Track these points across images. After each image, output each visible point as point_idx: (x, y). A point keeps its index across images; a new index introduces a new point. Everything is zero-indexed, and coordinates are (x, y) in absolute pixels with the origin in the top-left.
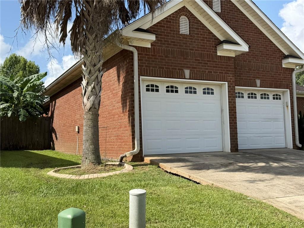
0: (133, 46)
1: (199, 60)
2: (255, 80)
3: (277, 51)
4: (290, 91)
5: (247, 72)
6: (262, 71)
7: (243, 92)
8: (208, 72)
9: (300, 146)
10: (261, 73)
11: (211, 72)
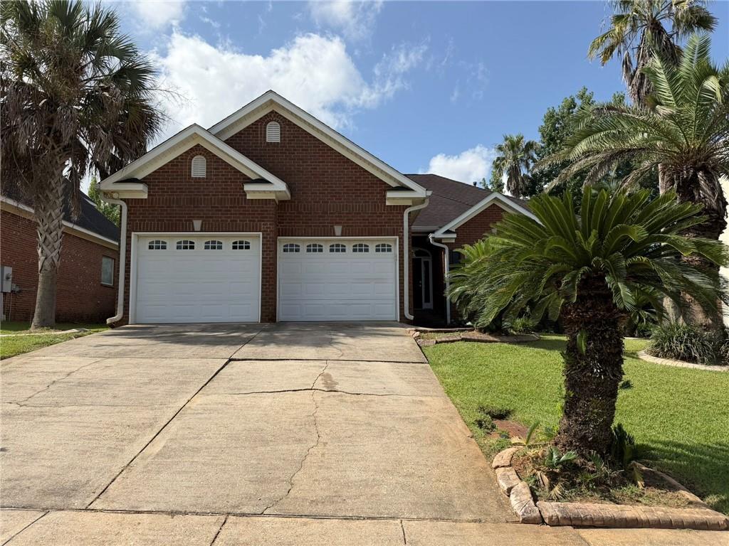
0: (121, 199)
1: (218, 207)
2: (332, 226)
3: (376, 184)
4: (399, 239)
5: (319, 216)
6: (347, 214)
7: (321, 244)
8: (231, 221)
9: (412, 317)
10: (345, 217)
11: (236, 221)
